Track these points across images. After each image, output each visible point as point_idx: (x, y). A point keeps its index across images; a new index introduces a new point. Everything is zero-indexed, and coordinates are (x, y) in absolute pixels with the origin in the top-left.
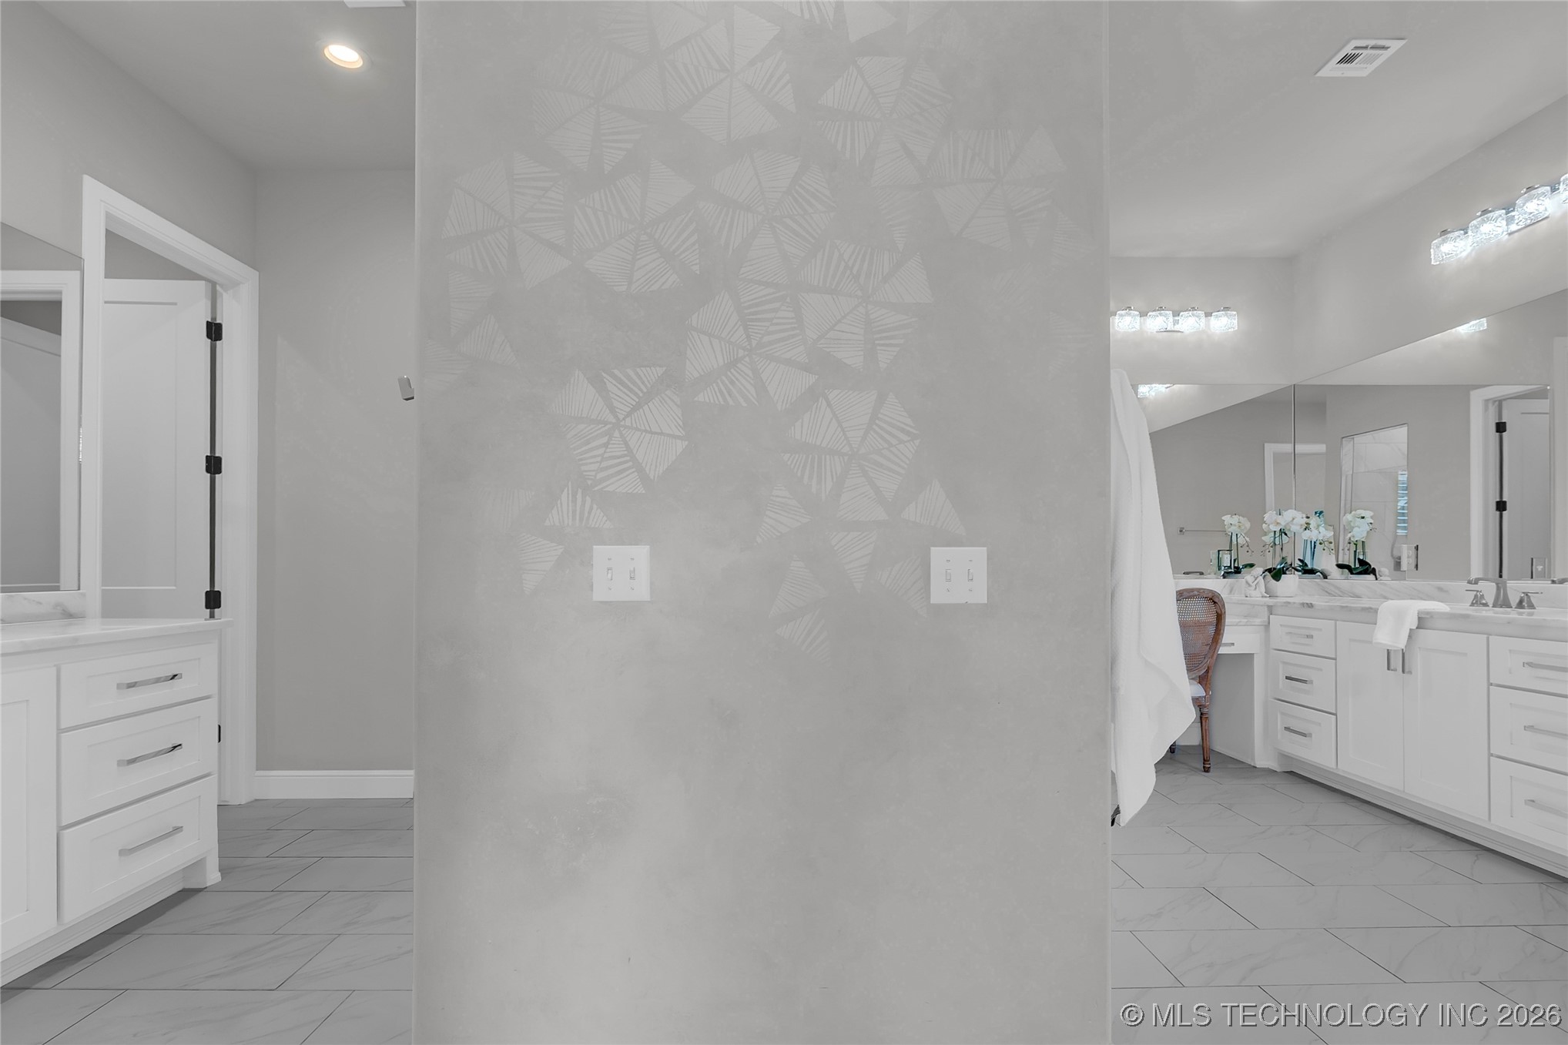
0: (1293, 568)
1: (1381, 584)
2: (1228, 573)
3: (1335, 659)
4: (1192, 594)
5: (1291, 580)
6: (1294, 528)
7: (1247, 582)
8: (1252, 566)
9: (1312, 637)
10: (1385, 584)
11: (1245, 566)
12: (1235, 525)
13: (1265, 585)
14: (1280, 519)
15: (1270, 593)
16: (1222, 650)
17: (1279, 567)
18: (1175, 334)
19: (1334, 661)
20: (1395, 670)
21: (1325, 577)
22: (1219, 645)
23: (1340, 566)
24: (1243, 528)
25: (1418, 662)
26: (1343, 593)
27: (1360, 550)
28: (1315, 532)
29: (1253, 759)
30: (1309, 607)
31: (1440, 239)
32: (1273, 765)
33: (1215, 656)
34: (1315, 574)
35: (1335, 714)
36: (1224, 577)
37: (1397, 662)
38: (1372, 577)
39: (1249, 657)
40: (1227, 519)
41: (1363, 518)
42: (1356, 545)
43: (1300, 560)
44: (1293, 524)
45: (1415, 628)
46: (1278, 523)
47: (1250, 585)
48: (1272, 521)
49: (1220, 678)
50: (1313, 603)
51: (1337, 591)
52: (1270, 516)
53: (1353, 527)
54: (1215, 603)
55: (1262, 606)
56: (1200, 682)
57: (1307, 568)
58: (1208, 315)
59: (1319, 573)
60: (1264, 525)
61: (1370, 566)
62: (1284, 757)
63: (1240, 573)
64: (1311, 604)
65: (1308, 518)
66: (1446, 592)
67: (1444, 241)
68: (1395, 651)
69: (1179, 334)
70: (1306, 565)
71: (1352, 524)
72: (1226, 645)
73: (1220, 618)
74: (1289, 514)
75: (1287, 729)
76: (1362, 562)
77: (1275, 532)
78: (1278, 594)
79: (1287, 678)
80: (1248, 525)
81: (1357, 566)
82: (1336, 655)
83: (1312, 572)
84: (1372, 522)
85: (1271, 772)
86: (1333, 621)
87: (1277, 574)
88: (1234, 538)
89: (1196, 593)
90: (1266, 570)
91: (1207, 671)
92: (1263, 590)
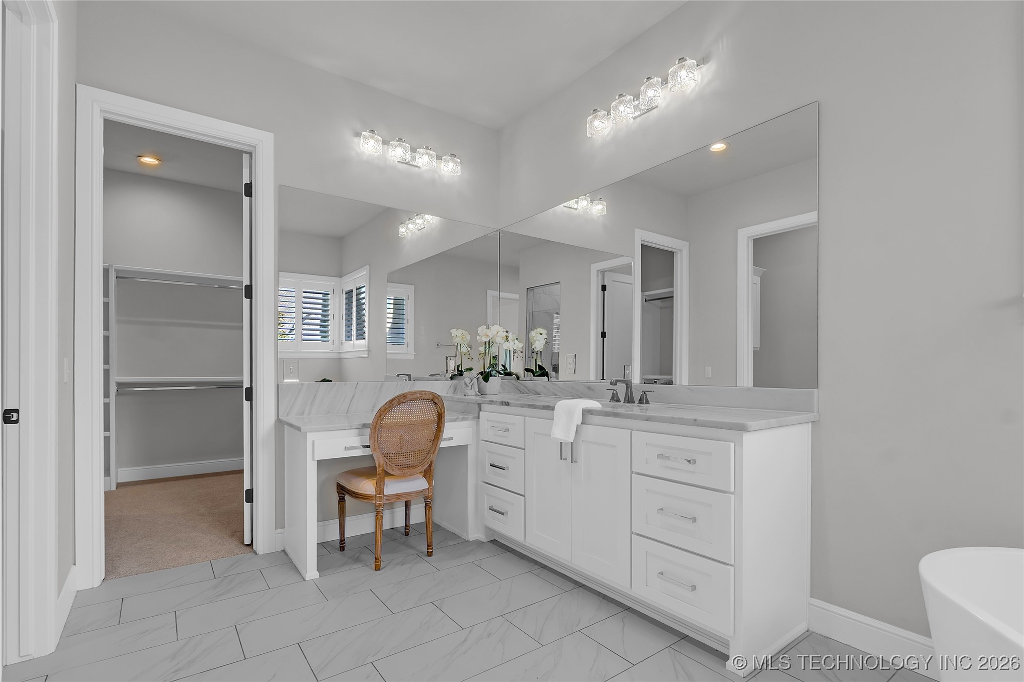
0: (497, 371)
1: (553, 384)
2: (454, 375)
3: (524, 449)
4: (415, 396)
5: (495, 382)
6: (499, 340)
7: (465, 383)
8: (471, 369)
9: (508, 430)
10: (555, 384)
11: (467, 370)
12: (459, 337)
13: (478, 385)
14: (489, 332)
15: (481, 393)
16: (443, 444)
17: (488, 371)
18: (413, 168)
19: (523, 451)
20: (565, 459)
21: (518, 378)
22: (440, 441)
23: (527, 370)
24: (465, 339)
25: (582, 452)
26: (529, 391)
27: (539, 359)
28: (512, 343)
29: (467, 534)
30: (507, 405)
31: (592, 116)
32: (482, 537)
33: (437, 451)
34: (512, 376)
35: (524, 496)
36: (452, 378)
37: (567, 453)
38: (545, 378)
39: (464, 448)
40: (454, 332)
41: (541, 334)
42: (537, 354)
43: (502, 365)
44: (497, 336)
45: (580, 424)
46: (487, 336)
47: (467, 386)
48: (484, 334)
49: (439, 471)
50: (509, 401)
51: (525, 390)
52: (482, 330)
53: (536, 341)
54: (436, 403)
55: (474, 403)
56: (424, 476)
57: (507, 372)
58: (439, 158)
59: (514, 376)
60: (478, 336)
61: (545, 370)
62: (488, 530)
63: (462, 375)
64: (508, 402)
65: (507, 332)
66: (593, 390)
67: (595, 117)
68: (565, 443)
69: (417, 169)
70: (507, 369)
71: (535, 339)
72: (446, 439)
73: (440, 417)
74: (495, 328)
75: (491, 509)
76: (541, 368)
77: (485, 342)
78: (487, 393)
79: (491, 465)
80: (469, 337)
81: (538, 370)
82: (525, 446)
83: (510, 374)
84: (547, 337)
85: (479, 543)
86: (523, 417)
87: (486, 376)
88: (459, 347)
89: (418, 395)
90: (479, 373)
91: (430, 466)
92: (477, 390)
